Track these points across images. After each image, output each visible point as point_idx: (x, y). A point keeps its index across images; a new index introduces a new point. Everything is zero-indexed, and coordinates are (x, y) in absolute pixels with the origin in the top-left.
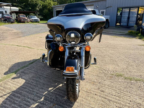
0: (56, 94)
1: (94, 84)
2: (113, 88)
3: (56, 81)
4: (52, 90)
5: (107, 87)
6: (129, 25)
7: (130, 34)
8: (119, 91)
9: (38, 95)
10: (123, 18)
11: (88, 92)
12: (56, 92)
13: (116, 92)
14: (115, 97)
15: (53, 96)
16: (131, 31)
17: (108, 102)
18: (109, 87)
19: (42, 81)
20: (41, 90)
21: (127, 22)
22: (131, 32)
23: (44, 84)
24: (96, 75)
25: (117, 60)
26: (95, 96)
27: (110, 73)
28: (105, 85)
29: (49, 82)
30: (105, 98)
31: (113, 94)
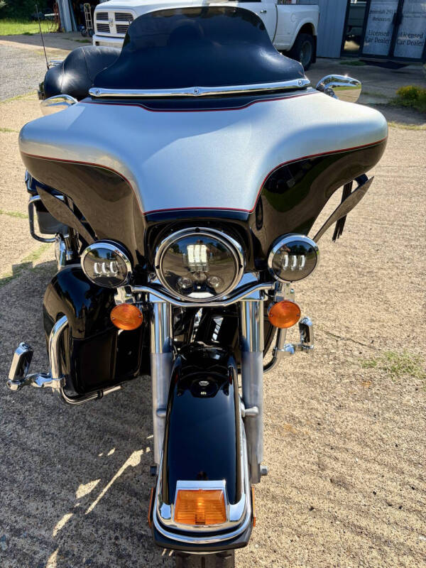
0: (118, 526)
1: (294, 436)
2: (386, 458)
3: (105, 431)
4: (92, 496)
5: (357, 449)
6: (396, 54)
7: (405, 102)
8: (416, 472)
9: (21, 542)
10: (374, 19)
11: (274, 498)
12: (114, 516)
13: (403, 484)
14: (402, 514)
15: (102, 547)
16: (408, 87)
17: (375, 553)
18: (367, 452)
19: (33, 439)
20: (32, 506)
21: (389, 38)
22: (411, 96)
23: (45, 459)
24: (294, 374)
25: (375, 264)
26: (311, 522)
27: (356, 353)
28: (345, 436)
29: (71, 443)
30: (360, 531)
31: (389, 499)
